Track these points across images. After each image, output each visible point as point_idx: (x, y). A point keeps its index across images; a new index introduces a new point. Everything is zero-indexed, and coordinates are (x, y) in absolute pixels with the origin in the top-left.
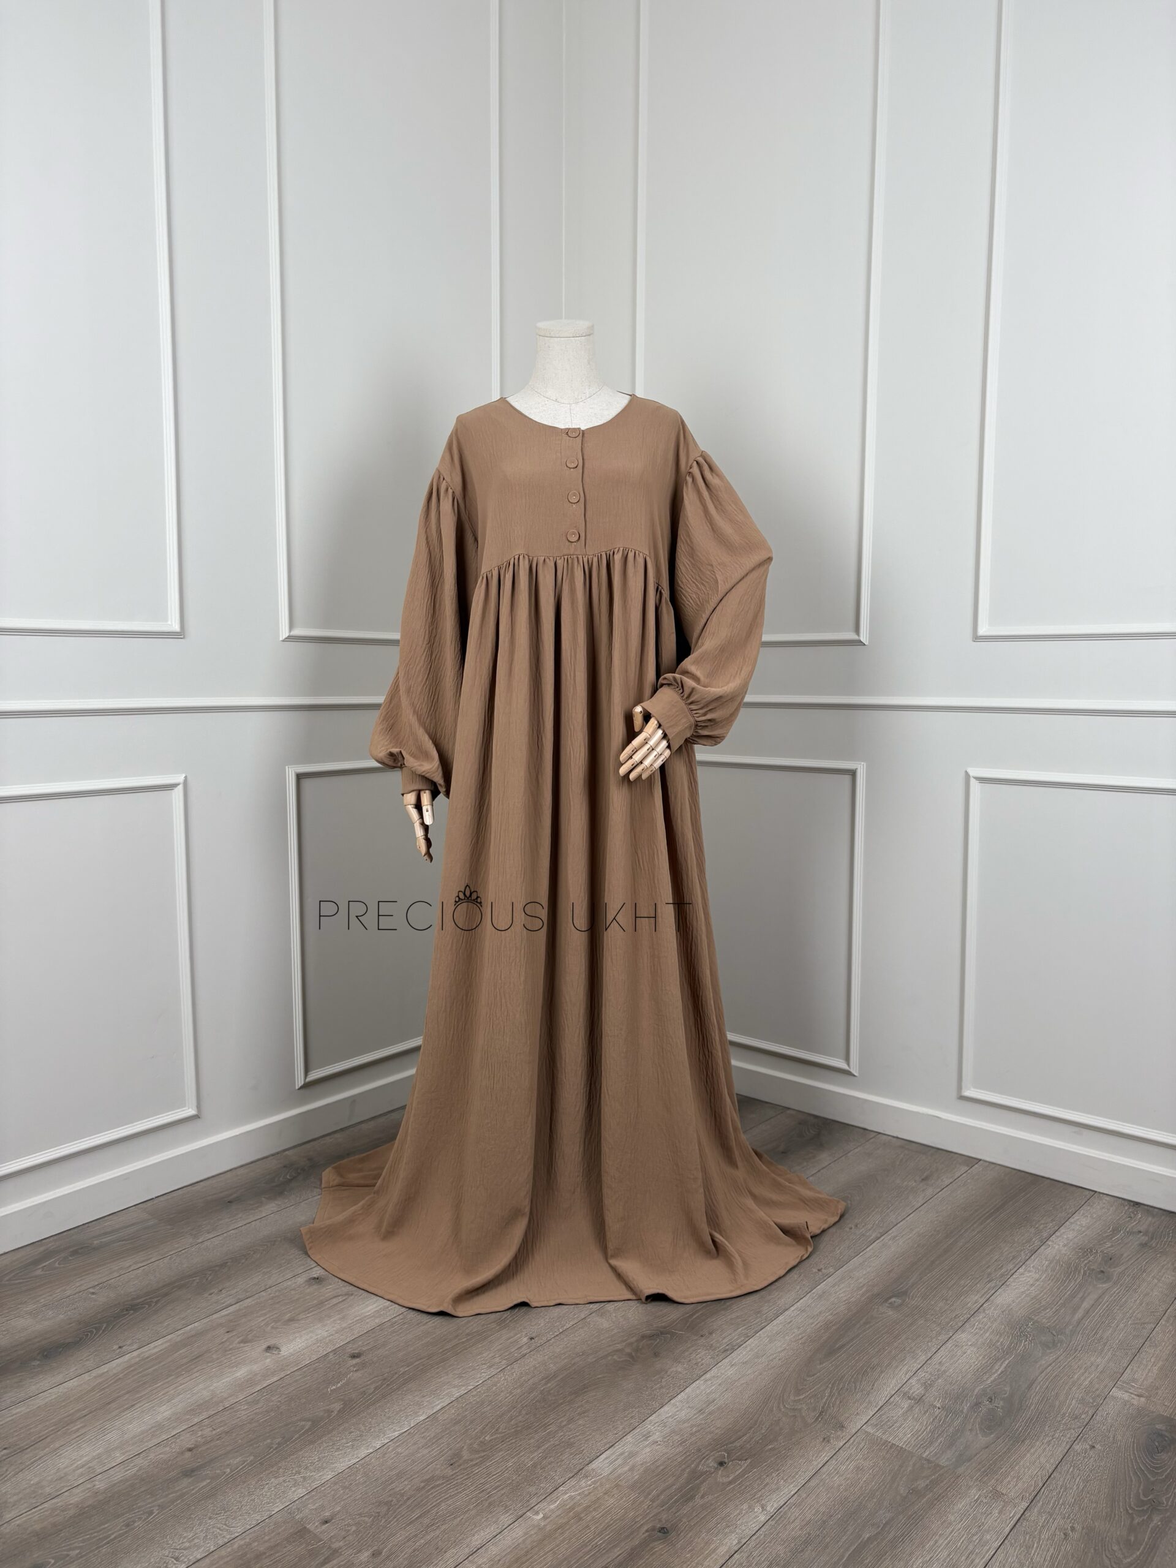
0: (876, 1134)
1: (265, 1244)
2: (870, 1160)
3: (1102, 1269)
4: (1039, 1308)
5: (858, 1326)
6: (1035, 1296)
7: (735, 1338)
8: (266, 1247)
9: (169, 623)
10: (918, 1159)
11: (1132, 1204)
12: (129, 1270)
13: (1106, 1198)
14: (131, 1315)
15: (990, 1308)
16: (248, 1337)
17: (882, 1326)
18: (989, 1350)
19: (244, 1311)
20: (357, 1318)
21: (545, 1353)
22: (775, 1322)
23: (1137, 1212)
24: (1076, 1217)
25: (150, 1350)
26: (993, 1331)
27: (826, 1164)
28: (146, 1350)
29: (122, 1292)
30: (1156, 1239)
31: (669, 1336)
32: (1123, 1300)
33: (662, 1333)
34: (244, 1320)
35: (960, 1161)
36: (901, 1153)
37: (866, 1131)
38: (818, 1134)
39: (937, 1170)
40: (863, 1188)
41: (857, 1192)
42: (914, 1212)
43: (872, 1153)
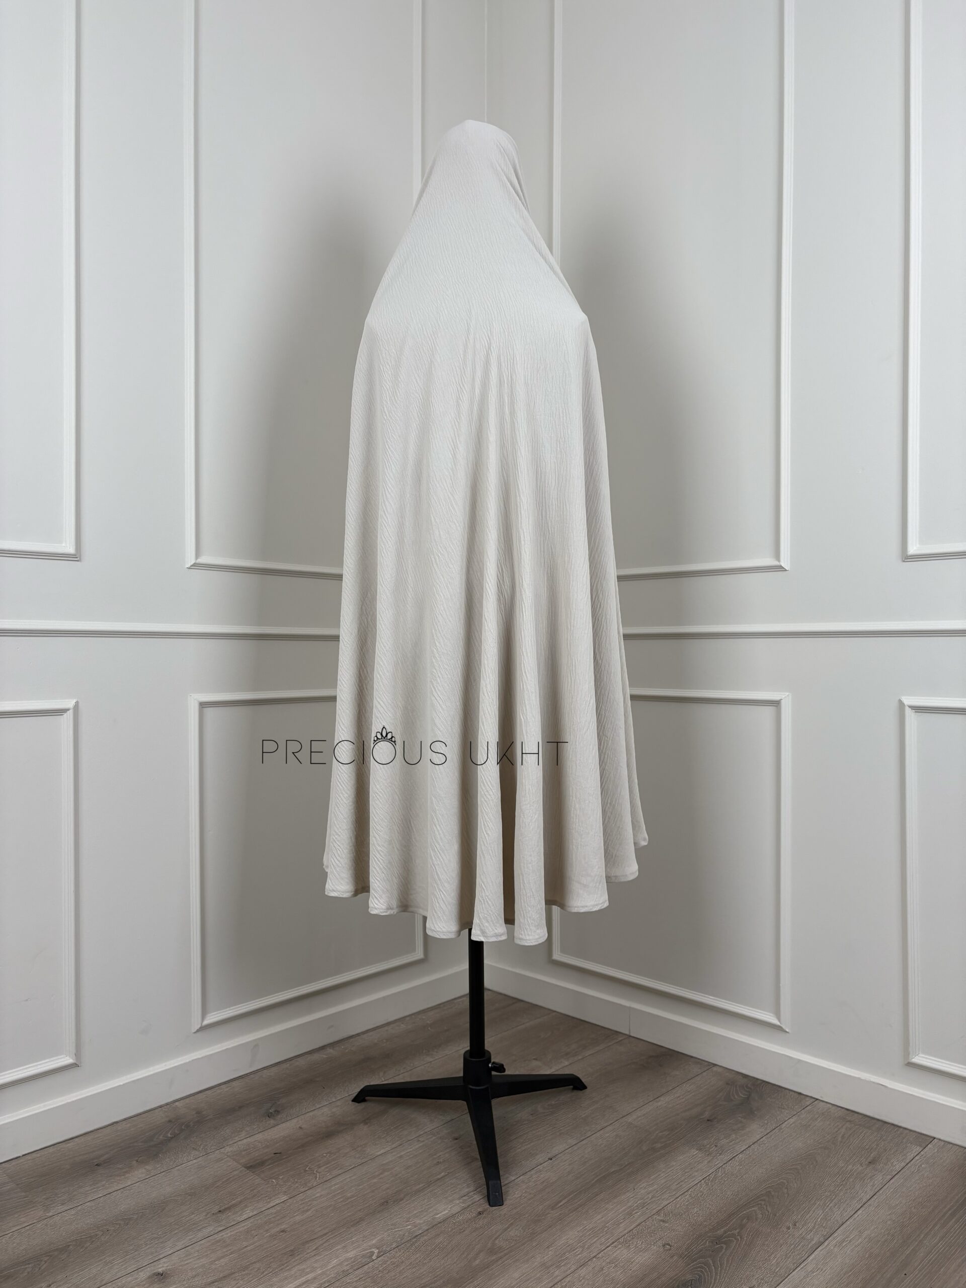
0: (814, 1100)
9: (64, 545)
10: (861, 1134)
27: (758, 1137)
35: (911, 1139)
36: (842, 1127)
37: (802, 1096)
38: (748, 1098)
39: (886, 1150)
40: (801, 1171)
41: (794, 1178)
42: (861, 1207)
43: (810, 1125)
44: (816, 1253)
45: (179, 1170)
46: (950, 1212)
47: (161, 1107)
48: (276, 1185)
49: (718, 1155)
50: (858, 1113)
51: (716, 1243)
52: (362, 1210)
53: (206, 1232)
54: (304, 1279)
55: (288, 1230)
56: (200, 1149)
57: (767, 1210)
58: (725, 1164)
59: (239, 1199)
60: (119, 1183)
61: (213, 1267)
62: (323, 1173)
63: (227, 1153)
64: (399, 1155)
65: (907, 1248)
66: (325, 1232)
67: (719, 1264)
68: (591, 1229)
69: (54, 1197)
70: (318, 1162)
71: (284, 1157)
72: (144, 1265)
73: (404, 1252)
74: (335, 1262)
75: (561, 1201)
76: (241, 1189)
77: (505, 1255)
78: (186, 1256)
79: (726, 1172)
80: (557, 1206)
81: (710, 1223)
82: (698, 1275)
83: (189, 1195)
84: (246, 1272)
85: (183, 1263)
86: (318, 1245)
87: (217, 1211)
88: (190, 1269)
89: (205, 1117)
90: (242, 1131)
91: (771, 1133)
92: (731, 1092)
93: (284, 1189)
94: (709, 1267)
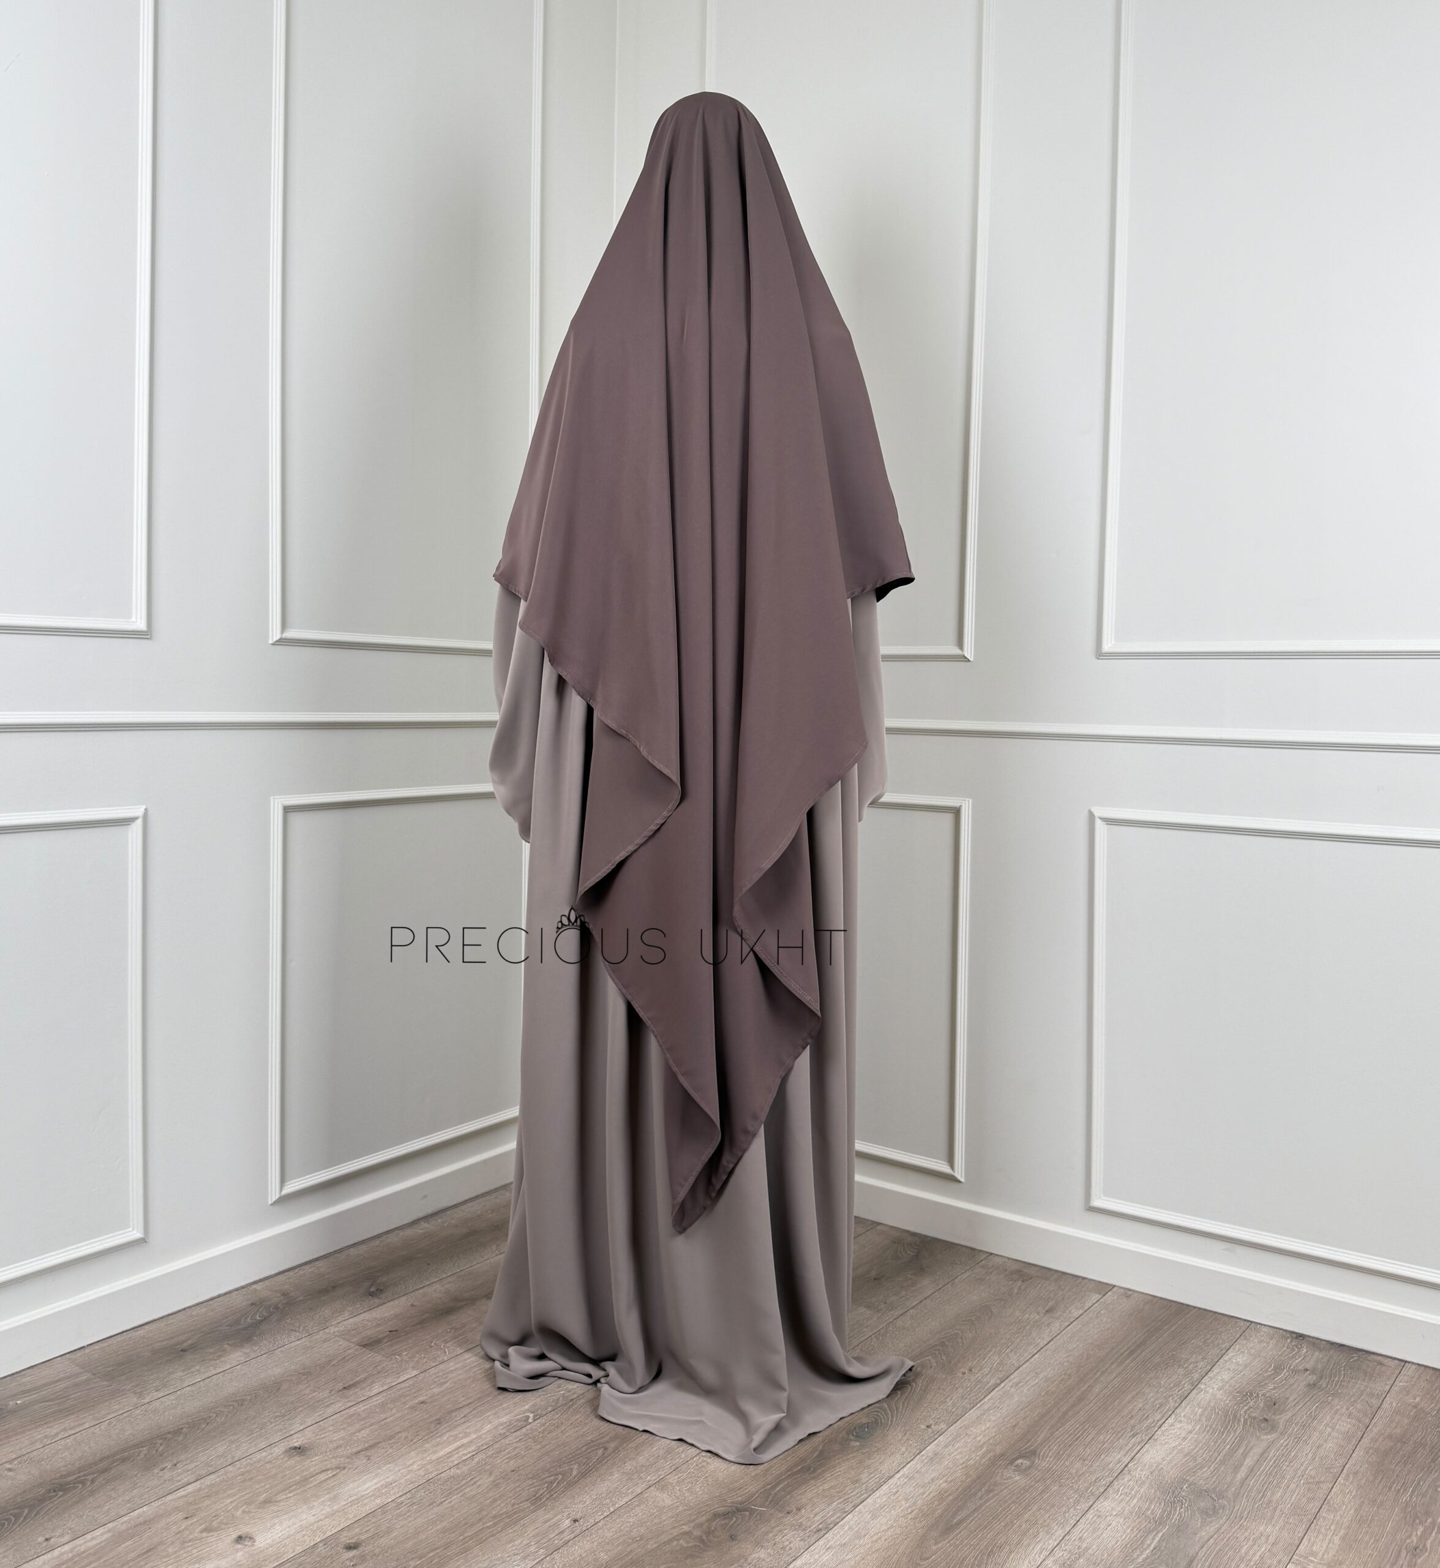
0: (989, 1254)
1: (232, 1403)
2: (982, 1288)
3: (1265, 1416)
4: (1195, 1467)
5: (980, 1494)
6: (1189, 1453)
7: (830, 1514)
8: (232, 1408)
9: (134, 620)
10: (1040, 1286)
11: (1295, 1336)
12: (56, 1439)
13: (1263, 1329)
14: (62, 1496)
15: (1137, 1468)
16: (214, 1522)
17: (1010, 1494)
18: (1140, 1520)
19: (206, 1490)
20: (353, 1498)
21: (593, 1538)
22: (878, 1493)
23: (1301, 1345)
24: (1231, 1353)
25: (86, 1542)
26: (1141, 1497)
27: (930, 1292)
28: (82, 1542)
29: (48, 1467)
30: (1325, 1379)
31: (748, 1513)
32: (1293, 1454)
33: (739, 1510)
34: (207, 1502)
35: (1090, 1287)
36: (1020, 1279)
37: (975, 1251)
38: (917, 1255)
39: (1063, 1299)
40: (975, 1322)
41: (968, 1328)
42: (1038, 1351)
44: (992, 1393)
45: (282, 1351)
46: (1127, 1353)
47: (237, 1290)
48: (401, 1361)
49: (888, 1311)
50: (1035, 1265)
53: (335, 1407)
54: (458, 1444)
55: (429, 1401)
56: (301, 1330)
57: (941, 1359)
58: (896, 1318)
59: (363, 1376)
61: (354, 1438)
62: (454, 1347)
63: (334, 1333)
65: (1083, 1385)
66: (470, 1401)
67: (895, 1408)
70: (444, 1337)
71: (403, 1334)
72: (276, 1441)
73: (561, 1415)
74: (488, 1427)
76: (362, 1366)
78: (322, 1430)
79: (899, 1326)
82: (874, 1418)
83: (304, 1375)
84: (393, 1441)
85: (319, 1437)
86: (465, 1413)
87: (341, 1388)
88: (329, 1442)
89: (295, 1299)
90: (344, 1311)
91: (943, 1289)
92: (899, 1250)
93: (411, 1365)
94: (885, 1410)
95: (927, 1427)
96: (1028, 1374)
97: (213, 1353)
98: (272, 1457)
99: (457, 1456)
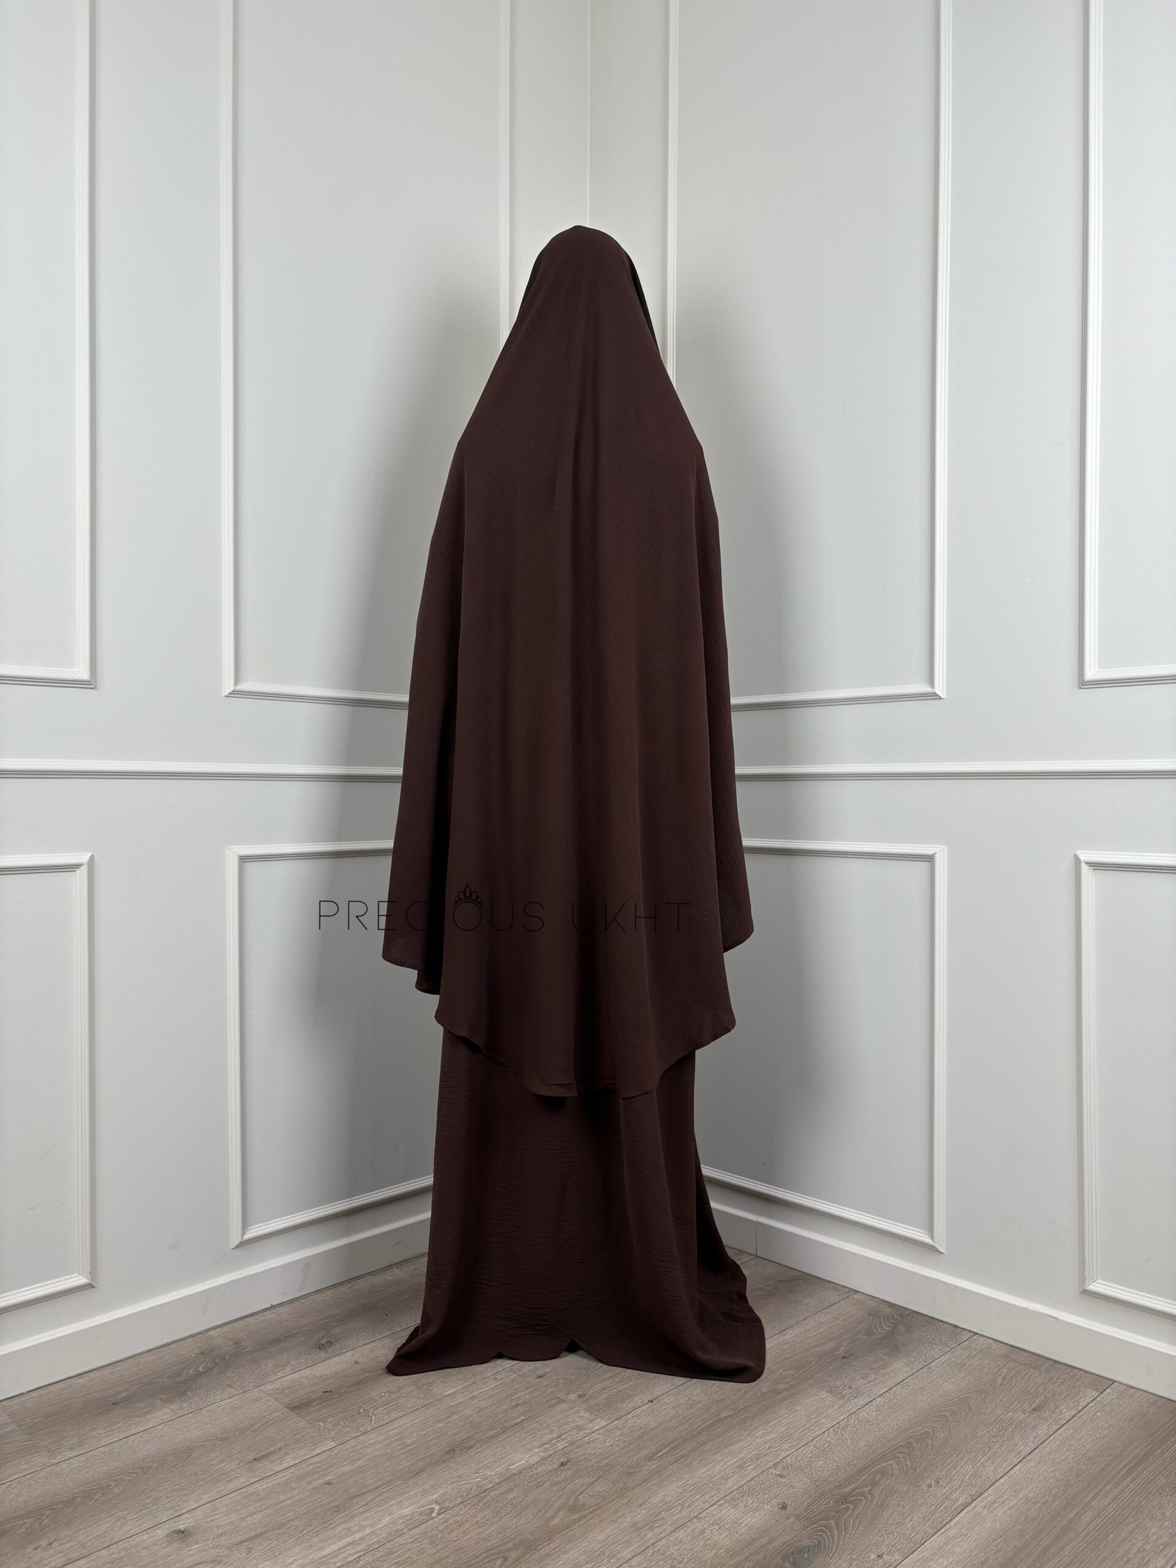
0: (973, 1334)
1: (134, 1471)
2: (962, 1375)
8: (135, 1475)
9: (76, 670)
10: (1028, 1375)
27: (901, 1378)
35: (1086, 1381)
36: (1005, 1365)
37: (957, 1329)
38: (893, 1332)
39: (1054, 1395)
40: (950, 1419)
41: (941, 1427)
42: (1019, 1463)
43: (965, 1364)
44: (960, 1516)
45: (209, 1410)
46: (1127, 1469)
47: (192, 1336)
48: (323, 1429)
49: (852, 1398)
50: (1024, 1350)
51: (842, 1502)
52: (424, 1460)
53: (236, 1484)
54: (349, 1539)
55: (335, 1481)
56: (236, 1386)
57: (907, 1466)
58: (859, 1409)
59: (279, 1446)
60: (138, 1425)
61: (244, 1524)
62: (380, 1416)
63: (268, 1390)
64: (471, 1396)
65: (1070, 1512)
66: (378, 1484)
67: (843, 1527)
68: (693, 1484)
69: (60, 1441)
70: (376, 1402)
71: (335, 1396)
72: (163, 1521)
73: (469, 1510)
74: (386, 1520)
75: (660, 1451)
76: (281, 1433)
77: (592, 1513)
78: (214, 1511)
79: (860, 1419)
80: (655, 1457)
81: (835, 1480)
82: (817, 1541)
83: (220, 1440)
84: (282, 1530)
85: (209, 1519)
86: (368, 1500)
87: (251, 1459)
88: (218, 1527)
89: (245, 1349)
90: (287, 1365)
91: (918, 1374)
92: (874, 1324)
93: (332, 1434)
94: (831, 1530)
95: (878, 1556)
96: (1004, 1493)
97: (142, 1409)
98: (150, 1542)
99: (342, 1555)
